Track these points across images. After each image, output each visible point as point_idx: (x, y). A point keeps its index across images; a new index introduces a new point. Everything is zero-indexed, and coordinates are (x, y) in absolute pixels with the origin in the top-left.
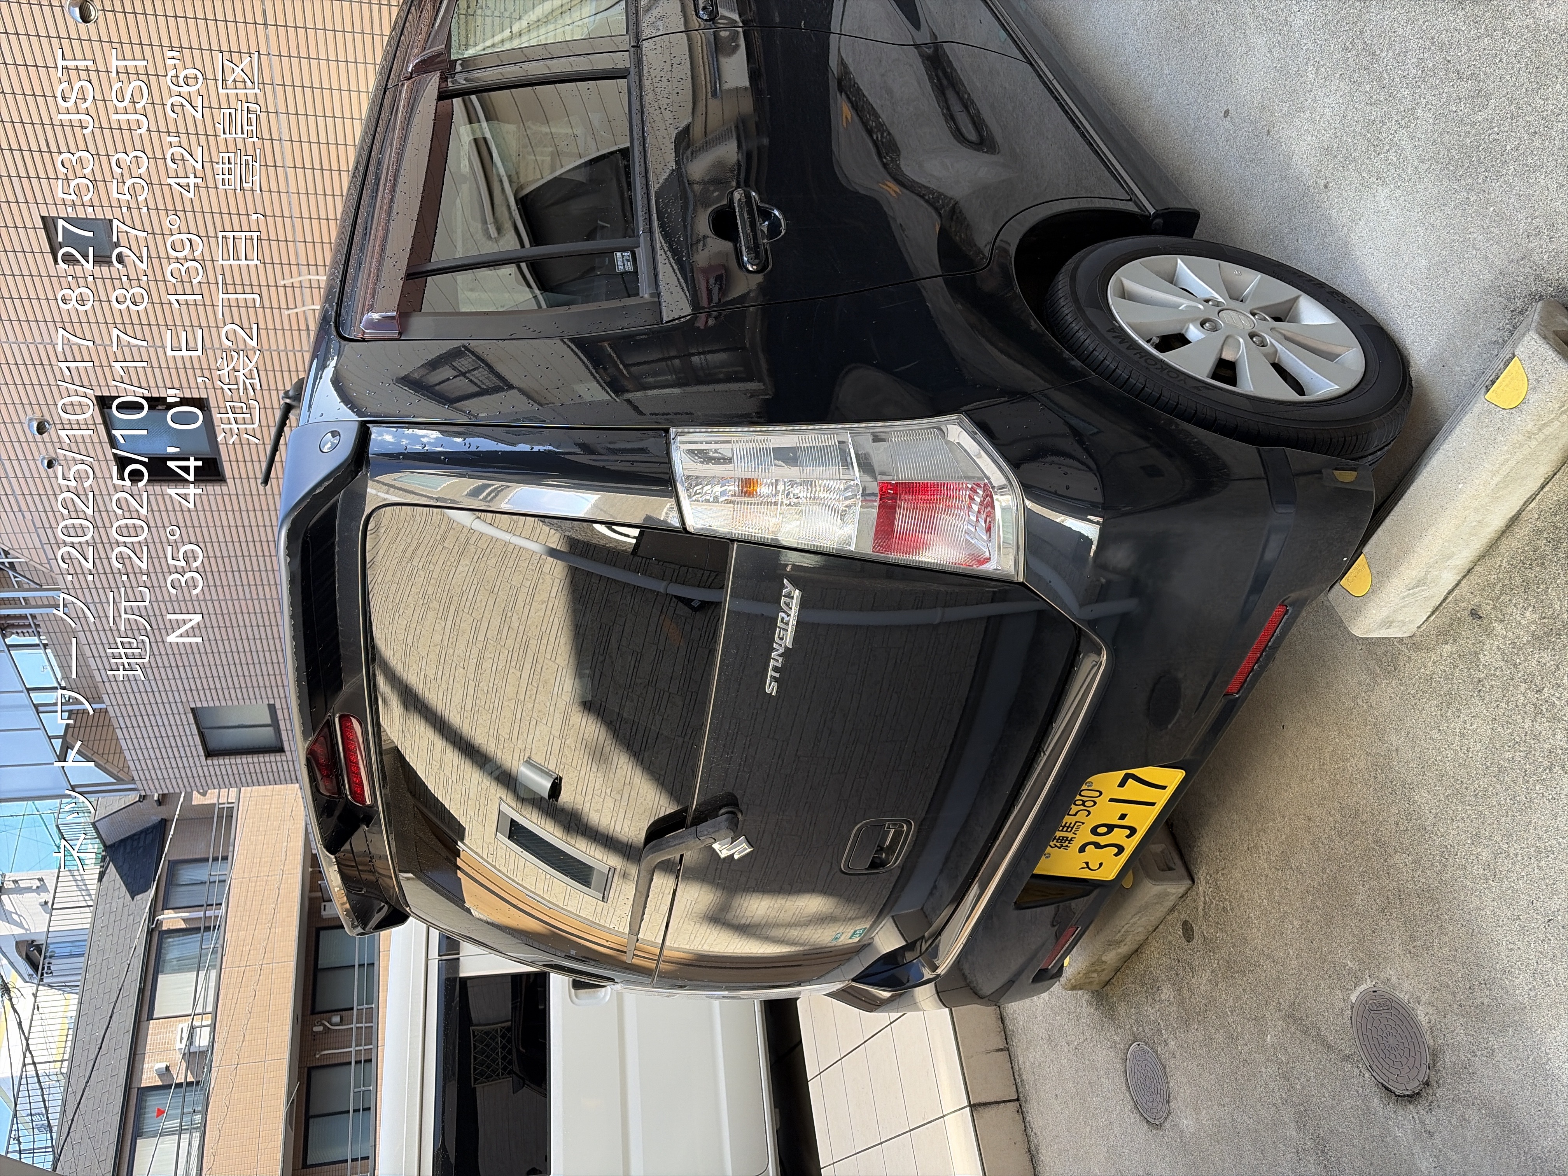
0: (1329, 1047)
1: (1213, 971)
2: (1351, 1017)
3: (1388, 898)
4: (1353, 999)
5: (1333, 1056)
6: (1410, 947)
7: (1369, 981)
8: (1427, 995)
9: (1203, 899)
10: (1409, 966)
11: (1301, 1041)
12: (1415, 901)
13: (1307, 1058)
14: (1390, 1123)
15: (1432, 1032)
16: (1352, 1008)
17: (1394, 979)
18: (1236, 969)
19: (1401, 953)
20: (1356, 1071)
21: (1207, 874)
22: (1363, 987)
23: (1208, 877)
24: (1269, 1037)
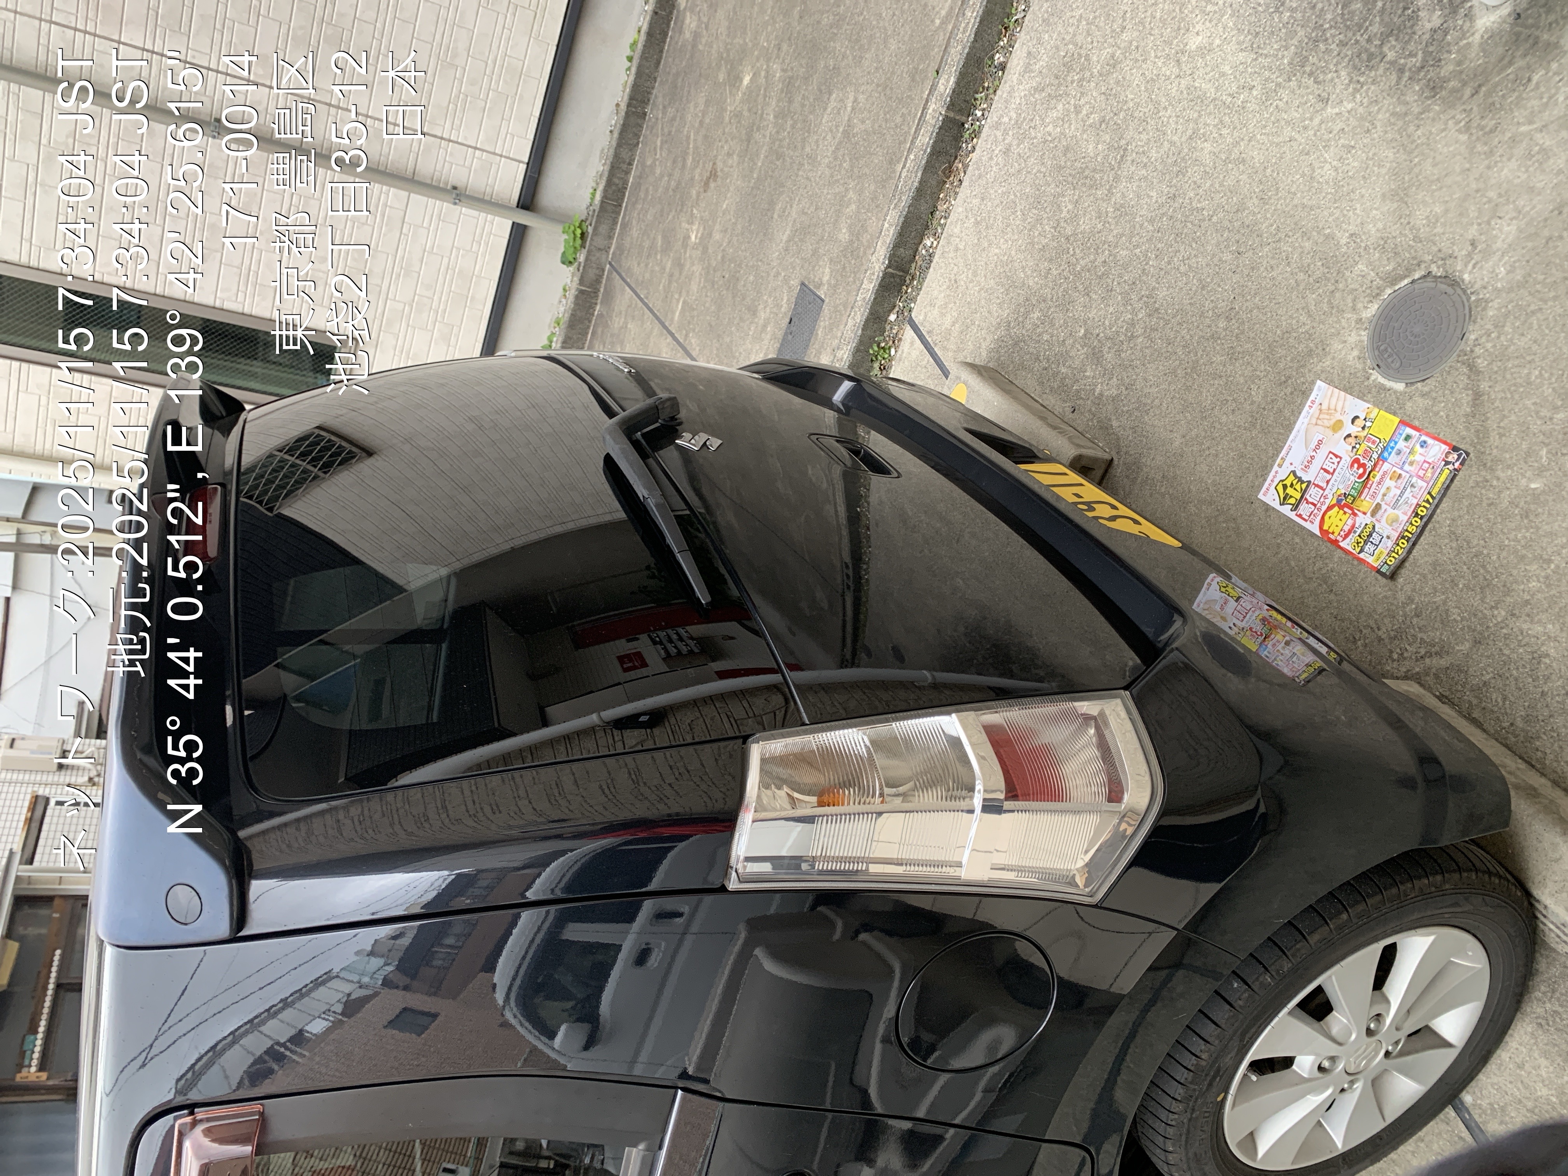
0: (1477, 395)
1: (1513, 615)
2: (1423, 380)
3: (1292, 393)
4: (1400, 386)
5: (1484, 386)
6: (1319, 351)
7: (1373, 378)
8: (1350, 316)
9: (1427, 660)
10: (1336, 346)
11: (1501, 435)
12: (1282, 365)
13: (1513, 418)
14: (1499, 285)
15: (1378, 294)
16: (1412, 384)
17: (1356, 353)
18: (1482, 571)
19: (1329, 358)
20: (1478, 351)
21: (1394, 661)
22: (1381, 380)
23: (1395, 656)
24: (1533, 486)
